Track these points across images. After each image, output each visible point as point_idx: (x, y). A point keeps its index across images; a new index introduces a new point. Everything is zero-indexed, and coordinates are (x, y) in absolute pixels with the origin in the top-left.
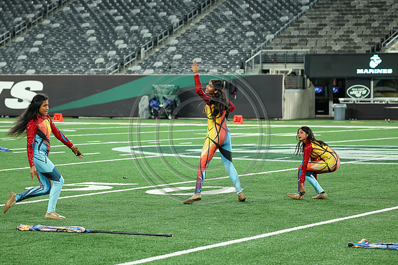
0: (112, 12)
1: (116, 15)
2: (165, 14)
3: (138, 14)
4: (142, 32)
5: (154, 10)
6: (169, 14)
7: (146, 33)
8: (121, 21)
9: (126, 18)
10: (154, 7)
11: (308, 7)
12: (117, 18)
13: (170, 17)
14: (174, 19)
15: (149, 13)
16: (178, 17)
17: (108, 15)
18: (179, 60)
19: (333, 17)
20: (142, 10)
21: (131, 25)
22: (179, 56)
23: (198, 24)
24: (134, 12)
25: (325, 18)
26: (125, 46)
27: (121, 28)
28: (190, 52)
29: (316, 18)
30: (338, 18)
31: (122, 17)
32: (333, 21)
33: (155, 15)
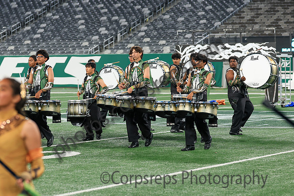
0: (100, 6)
1: (102, 8)
2: (140, 7)
3: (119, 8)
4: (121, 21)
5: (132, 4)
6: (143, 7)
7: (123, 22)
8: (105, 13)
10: (132, 2)
11: (248, 1)
14: (146, 11)
15: (128, 7)
16: (149, 9)
17: (96, 8)
18: (148, 42)
19: (267, 8)
20: (122, 5)
21: (113, 15)
22: (148, 40)
23: (164, 15)
24: (117, 6)
25: (261, 9)
26: (106, 32)
27: (105, 18)
28: (155, 36)
29: (255, 9)
30: (271, 8)
31: (106, 10)
32: (267, 11)
33: (132, 8)
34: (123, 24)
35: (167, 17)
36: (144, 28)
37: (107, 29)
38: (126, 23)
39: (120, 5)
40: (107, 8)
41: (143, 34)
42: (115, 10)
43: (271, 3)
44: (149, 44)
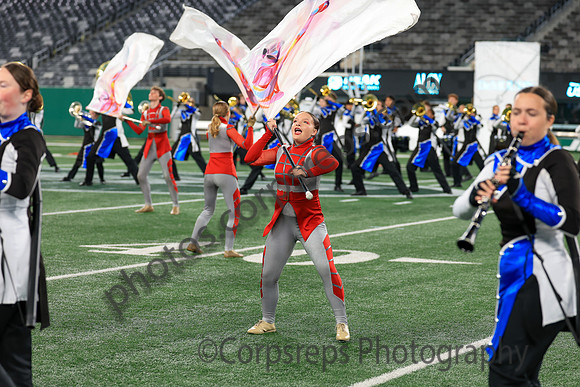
0: (19, 16)
1: (22, 20)
2: (76, 19)
3: (47, 20)
4: (44, 39)
5: (65, 15)
6: (80, 19)
7: (47, 41)
8: (25, 27)
9: (32, 23)
10: (67, 12)
11: (232, 15)
12: (21, 24)
13: (80, 23)
14: (83, 25)
15: (59, 17)
16: (89, 23)
17: (14, 20)
18: (74, 71)
19: (256, 26)
20: (52, 15)
21: (35, 30)
22: (75, 67)
23: (107, 31)
24: (44, 16)
25: (246, 27)
26: (19, 55)
27: (21, 34)
28: (87, 62)
29: (237, 27)
30: (261, 27)
31: (27, 23)
32: (255, 31)
33: (64, 20)
34: (46, 43)
35: (112, 34)
36: (74, 50)
37: (21, 50)
38: (51, 43)
39: (47, 15)
40: (29, 19)
41: (70, 58)
42: (40, 23)
43: (263, 19)
44: (75, 74)
